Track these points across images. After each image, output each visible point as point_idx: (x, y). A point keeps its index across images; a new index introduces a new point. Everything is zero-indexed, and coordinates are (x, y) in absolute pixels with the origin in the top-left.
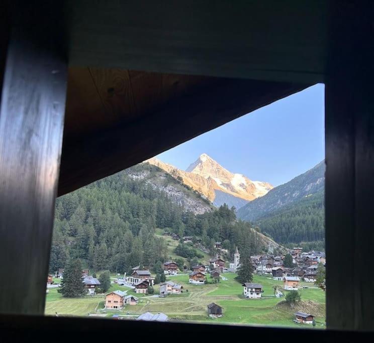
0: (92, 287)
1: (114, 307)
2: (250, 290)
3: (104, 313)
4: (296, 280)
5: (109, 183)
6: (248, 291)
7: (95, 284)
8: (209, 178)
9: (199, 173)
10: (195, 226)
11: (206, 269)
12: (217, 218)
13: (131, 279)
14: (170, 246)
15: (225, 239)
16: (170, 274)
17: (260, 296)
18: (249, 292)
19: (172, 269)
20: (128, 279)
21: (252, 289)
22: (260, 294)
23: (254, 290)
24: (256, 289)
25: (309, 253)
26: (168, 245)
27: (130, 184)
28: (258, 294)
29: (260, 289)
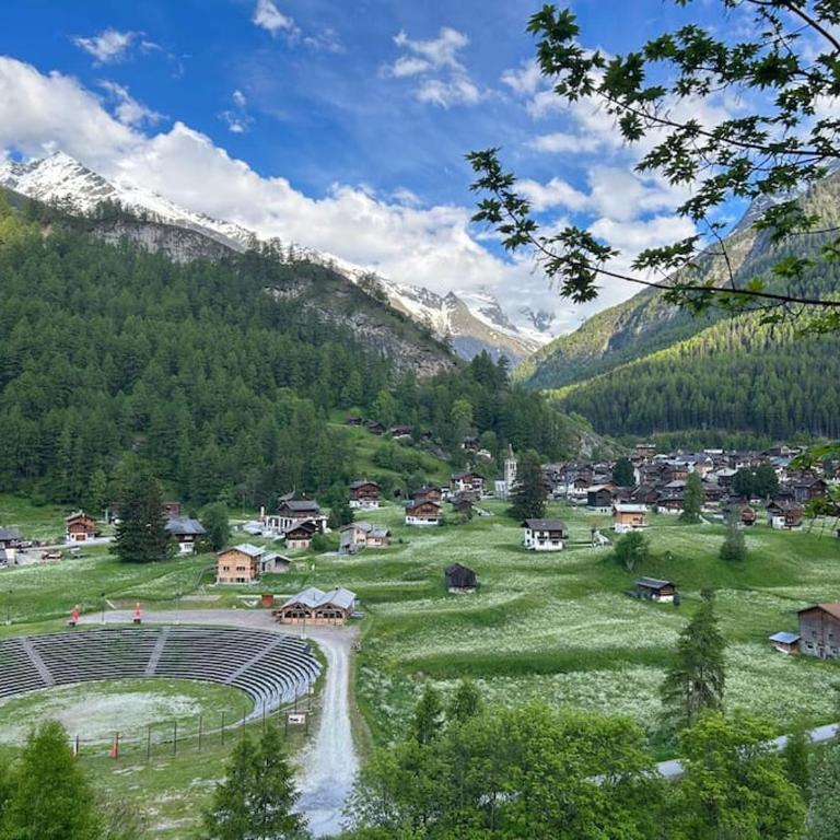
0: (186, 538)
1: (238, 580)
2: (537, 534)
4: (639, 510)
6: (533, 536)
7: (194, 531)
8: (451, 296)
10: (418, 403)
11: (444, 495)
13: (277, 520)
14: (364, 447)
15: (484, 430)
16: (362, 508)
17: (559, 546)
18: (536, 539)
19: (368, 497)
20: (270, 521)
21: (542, 533)
22: (560, 543)
23: (546, 534)
24: (551, 532)
25: (671, 455)
26: (358, 445)
27: (266, 310)
28: (555, 543)
29: (561, 531)
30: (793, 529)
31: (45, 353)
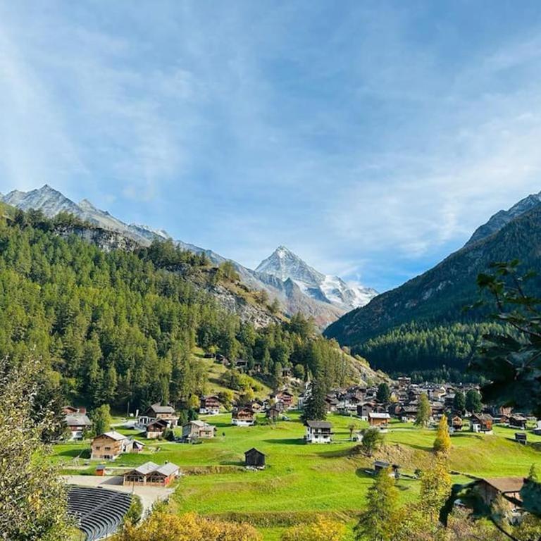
0: (79, 428)
1: (105, 457)
2: (314, 431)
3: (86, 465)
4: (385, 417)
5: (129, 280)
6: (311, 432)
7: (84, 424)
8: (289, 280)
9: (274, 274)
10: (254, 344)
11: (263, 407)
12: (287, 333)
13: (145, 419)
14: (214, 373)
15: (297, 364)
16: (207, 414)
17: (328, 440)
18: (313, 434)
19: (213, 406)
20: (141, 420)
21: (317, 430)
22: (329, 438)
23: (320, 431)
24: (323, 429)
25: (420, 385)
26: (210, 371)
27: (159, 282)
28: (325, 437)
29: (329, 429)
30: (487, 433)
31: (10, 307)
